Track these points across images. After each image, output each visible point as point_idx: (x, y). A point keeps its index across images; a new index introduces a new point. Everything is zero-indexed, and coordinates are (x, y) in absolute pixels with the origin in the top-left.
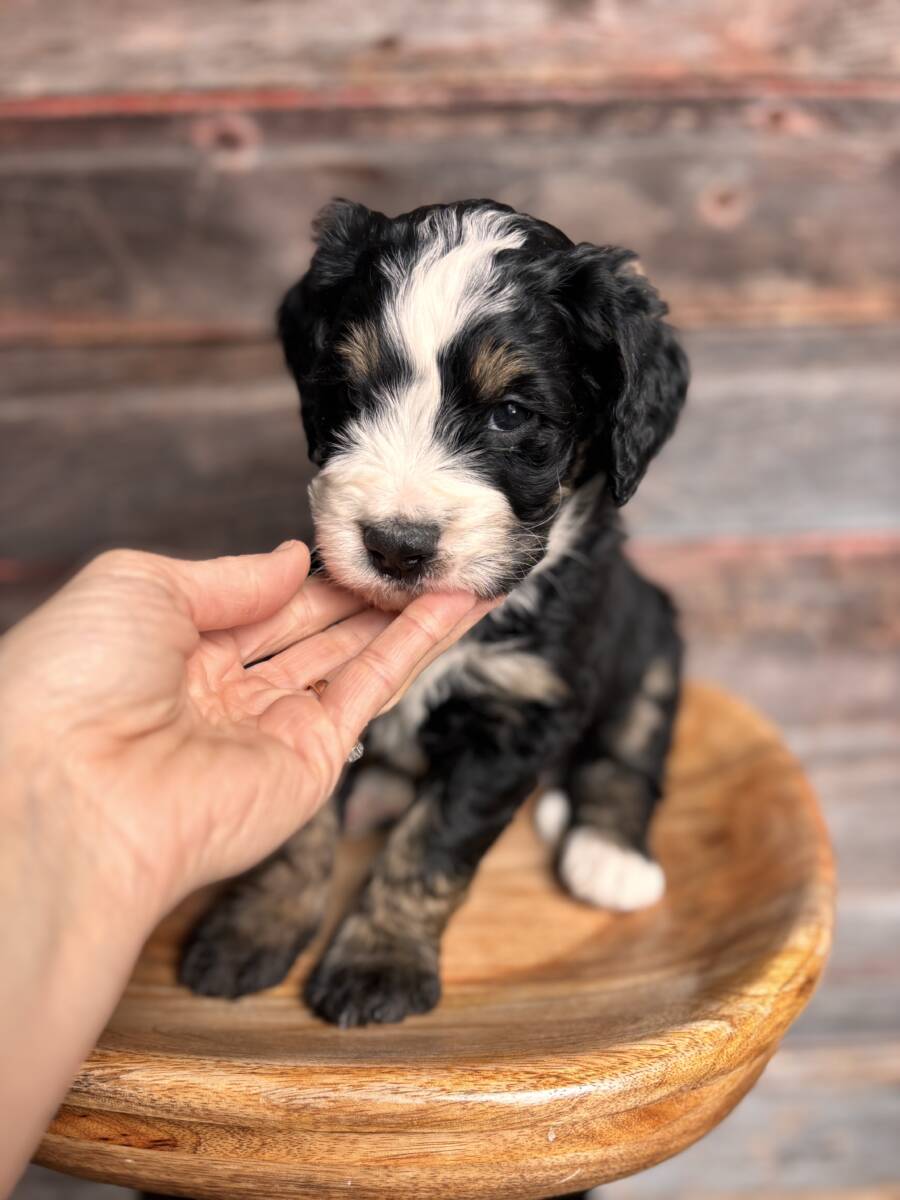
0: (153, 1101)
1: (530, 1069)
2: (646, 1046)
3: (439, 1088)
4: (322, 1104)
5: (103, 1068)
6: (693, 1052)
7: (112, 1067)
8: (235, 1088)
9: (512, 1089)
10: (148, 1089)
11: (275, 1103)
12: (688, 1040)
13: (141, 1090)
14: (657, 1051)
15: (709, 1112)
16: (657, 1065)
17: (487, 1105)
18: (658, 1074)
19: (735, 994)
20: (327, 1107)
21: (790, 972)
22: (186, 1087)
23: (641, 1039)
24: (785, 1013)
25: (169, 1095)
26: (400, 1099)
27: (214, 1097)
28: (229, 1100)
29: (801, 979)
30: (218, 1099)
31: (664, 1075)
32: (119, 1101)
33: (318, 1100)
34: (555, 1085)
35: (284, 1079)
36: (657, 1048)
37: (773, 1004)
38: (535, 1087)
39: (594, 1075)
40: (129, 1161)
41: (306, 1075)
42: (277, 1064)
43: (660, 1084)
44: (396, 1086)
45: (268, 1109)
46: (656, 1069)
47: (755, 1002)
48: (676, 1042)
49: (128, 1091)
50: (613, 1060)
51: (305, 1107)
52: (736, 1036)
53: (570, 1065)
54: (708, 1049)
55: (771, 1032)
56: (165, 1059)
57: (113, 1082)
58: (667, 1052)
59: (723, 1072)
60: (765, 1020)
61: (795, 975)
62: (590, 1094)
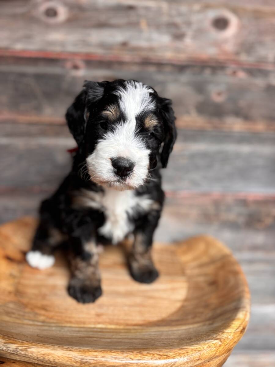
0: (38, 358)
1: (158, 353)
2: (195, 347)
3: (130, 358)
4: (92, 361)
5: (22, 347)
6: (209, 350)
7: (25, 346)
8: (64, 355)
9: (153, 359)
10: (36, 354)
11: (77, 360)
12: (207, 346)
13: (34, 354)
14: (198, 349)
16: (198, 353)
17: (145, 364)
18: (198, 356)
19: (221, 332)
20: (94, 363)
21: (238, 325)
22: (49, 354)
23: (193, 345)
24: (237, 338)
25: (43, 356)
26: (117, 361)
27: (58, 358)
28: (62, 359)
29: (241, 328)
30: (59, 358)
31: (200, 356)
32: (27, 358)
33: (91, 360)
34: (166, 358)
35: (80, 353)
36: (198, 348)
37: (233, 336)
38: (160, 359)
39: (178, 356)
41: (87, 352)
42: (78, 348)
43: (198, 360)
44: (116, 357)
45: (75, 362)
46: (197, 354)
47: (227, 334)
48: (204, 346)
49: (30, 354)
50: (184, 351)
51: (87, 362)
52: (222, 345)
53: (171, 352)
54: (214, 349)
55: (232, 344)
56: (42, 345)
57: (25, 352)
58: (201, 349)
59: (218, 356)
60: (231, 340)
61: (239, 327)
62: (177, 362)
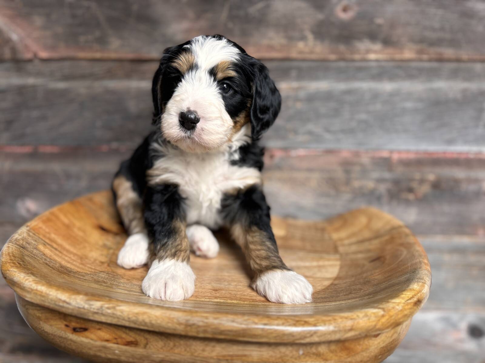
2: (345, 314)
3: (253, 322)
5: (109, 304)
7: (113, 304)
8: (164, 315)
9: (285, 325)
10: (127, 313)
11: (181, 322)
13: (124, 313)
15: (372, 354)
16: (350, 322)
17: (273, 330)
18: (350, 325)
19: (385, 302)
20: (203, 325)
22: (143, 313)
24: (408, 311)
25: (136, 316)
26: (234, 324)
27: (155, 318)
28: (161, 320)
29: (415, 299)
31: (353, 326)
32: (114, 318)
33: (199, 322)
34: (303, 325)
36: (350, 316)
37: (403, 307)
38: (294, 325)
39: (321, 323)
40: (117, 352)
44: (233, 319)
45: (178, 324)
48: (359, 314)
49: (119, 313)
50: (330, 318)
52: (386, 316)
53: (311, 318)
54: (373, 319)
55: (401, 317)
57: (112, 310)
58: (354, 317)
60: (399, 312)
61: (413, 297)
62: (319, 330)
